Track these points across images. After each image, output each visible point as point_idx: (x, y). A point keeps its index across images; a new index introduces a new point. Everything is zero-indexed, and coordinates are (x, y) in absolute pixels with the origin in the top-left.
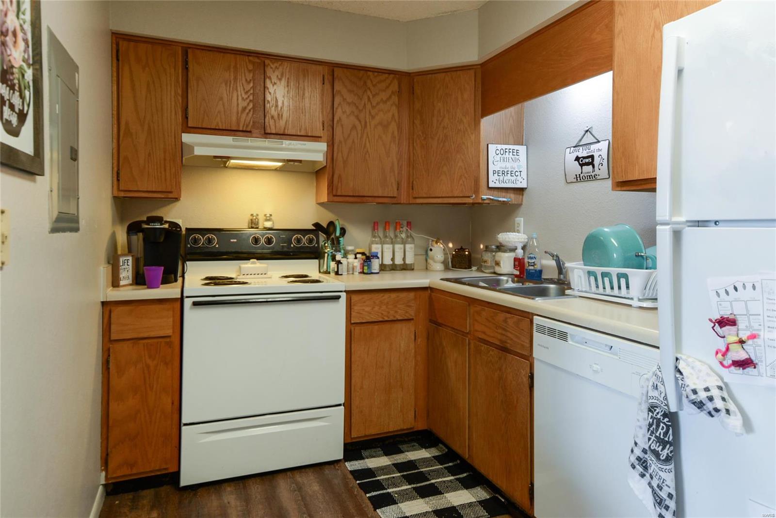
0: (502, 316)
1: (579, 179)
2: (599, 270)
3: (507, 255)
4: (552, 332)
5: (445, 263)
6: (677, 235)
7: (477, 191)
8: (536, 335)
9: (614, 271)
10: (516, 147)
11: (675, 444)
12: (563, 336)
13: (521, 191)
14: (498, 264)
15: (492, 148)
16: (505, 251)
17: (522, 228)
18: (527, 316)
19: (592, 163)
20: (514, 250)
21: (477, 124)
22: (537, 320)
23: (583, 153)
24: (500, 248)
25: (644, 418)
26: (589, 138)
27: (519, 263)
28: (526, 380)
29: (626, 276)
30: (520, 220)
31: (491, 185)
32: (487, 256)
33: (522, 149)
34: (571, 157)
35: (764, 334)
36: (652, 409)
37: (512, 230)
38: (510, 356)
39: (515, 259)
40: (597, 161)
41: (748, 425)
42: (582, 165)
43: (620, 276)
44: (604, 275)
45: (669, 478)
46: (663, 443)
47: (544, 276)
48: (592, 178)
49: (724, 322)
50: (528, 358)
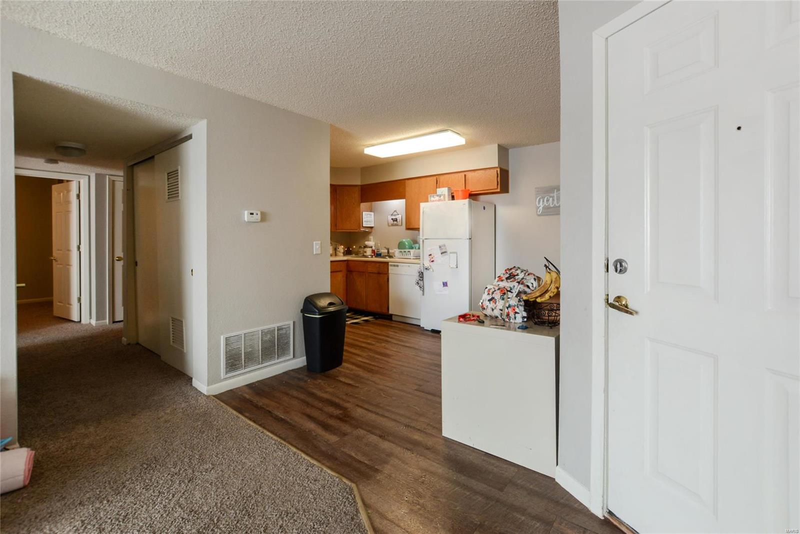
0: (378, 265)
1: (393, 225)
2: (403, 250)
3: (369, 249)
4: (394, 266)
5: (344, 253)
6: (423, 241)
7: (359, 228)
8: (390, 267)
9: (407, 250)
10: (371, 213)
11: (423, 277)
12: (398, 266)
13: (372, 228)
14: (365, 252)
15: (364, 213)
16: (368, 248)
17: (372, 240)
18: (387, 263)
19: (397, 221)
20: (371, 247)
21: (360, 205)
22: (390, 263)
23: (394, 217)
24: (366, 247)
25: (418, 274)
26: (395, 213)
27: (373, 251)
28: (387, 280)
29: (409, 252)
30: (371, 237)
31: (364, 226)
32: (361, 250)
33: (372, 213)
34: (390, 218)
35: (435, 256)
36: (419, 272)
37: (368, 241)
38: (382, 275)
39: (372, 250)
40: (398, 220)
41: (433, 271)
42: (394, 221)
43: (408, 252)
44: (404, 252)
45: (422, 283)
46: (421, 277)
47: (382, 255)
48: (396, 225)
49: (430, 255)
50: (387, 273)
